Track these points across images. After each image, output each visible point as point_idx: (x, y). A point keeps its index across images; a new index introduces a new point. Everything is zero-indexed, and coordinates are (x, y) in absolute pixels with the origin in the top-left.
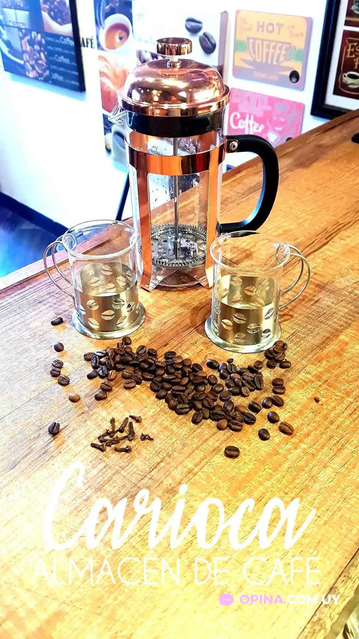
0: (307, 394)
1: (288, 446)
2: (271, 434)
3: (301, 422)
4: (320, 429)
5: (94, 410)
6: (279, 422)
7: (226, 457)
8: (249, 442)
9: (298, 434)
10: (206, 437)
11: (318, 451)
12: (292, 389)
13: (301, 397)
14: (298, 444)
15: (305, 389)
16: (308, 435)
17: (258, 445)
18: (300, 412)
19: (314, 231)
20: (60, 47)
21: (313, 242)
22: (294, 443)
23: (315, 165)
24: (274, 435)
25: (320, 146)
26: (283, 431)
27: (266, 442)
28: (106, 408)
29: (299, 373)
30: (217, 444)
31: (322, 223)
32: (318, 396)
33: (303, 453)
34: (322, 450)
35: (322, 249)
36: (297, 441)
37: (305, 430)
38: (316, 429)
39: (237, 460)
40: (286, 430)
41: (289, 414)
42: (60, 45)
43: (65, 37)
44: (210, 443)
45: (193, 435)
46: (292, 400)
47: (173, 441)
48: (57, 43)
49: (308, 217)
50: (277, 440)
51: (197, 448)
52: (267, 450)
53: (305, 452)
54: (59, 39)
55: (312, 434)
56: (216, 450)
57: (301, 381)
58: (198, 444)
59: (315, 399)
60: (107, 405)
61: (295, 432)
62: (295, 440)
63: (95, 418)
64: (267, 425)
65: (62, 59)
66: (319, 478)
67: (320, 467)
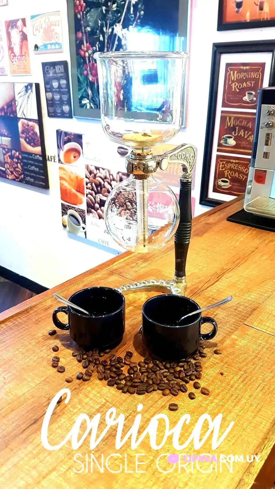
0: (216, 371)
1: (207, 402)
2: (196, 396)
3: (214, 387)
4: (226, 390)
5: (83, 387)
6: (201, 388)
7: (170, 411)
8: (183, 401)
9: (213, 395)
10: (156, 399)
11: (225, 403)
12: (207, 368)
13: (212, 373)
14: (213, 400)
15: (214, 368)
16: (218, 395)
17: (189, 402)
18: (213, 381)
19: (209, 274)
20: (32, 161)
21: (210, 280)
22: (210, 400)
23: (205, 235)
24: (198, 396)
25: (207, 224)
26: (203, 393)
27: (194, 400)
28: (90, 386)
29: (210, 358)
30: (163, 403)
31: (213, 269)
32: (222, 371)
33: (216, 405)
34: (227, 403)
35: (215, 284)
36: (212, 398)
37: (217, 391)
38: (223, 391)
39: (176, 412)
40: (205, 392)
41: (206, 383)
42: (32, 159)
43: (36, 155)
44: (159, 403)
45: (148, 399)
46: (207, 375)
47: (136, 403)
48: (31, 158)
49: (204, 265)
50: (200, 399)
51: (152, 406)
52: (194, 405)
53: (217, 404)
54: (32, 156)
55: (221, 394)
56: (163, 407)
57: (211, 363)
58: (152, 404)
59: (221, 373)
60: (91, 383)
61: (210, 393)
62: (211, 398)
63: (84, 391)
64: (193, 390)
65: (33, 168)
66: (227, 419)
67: (227, 412)
